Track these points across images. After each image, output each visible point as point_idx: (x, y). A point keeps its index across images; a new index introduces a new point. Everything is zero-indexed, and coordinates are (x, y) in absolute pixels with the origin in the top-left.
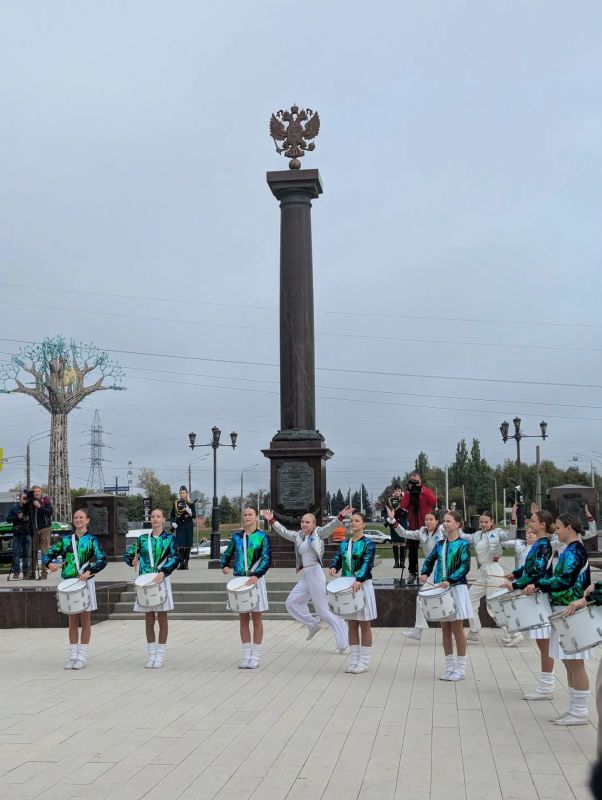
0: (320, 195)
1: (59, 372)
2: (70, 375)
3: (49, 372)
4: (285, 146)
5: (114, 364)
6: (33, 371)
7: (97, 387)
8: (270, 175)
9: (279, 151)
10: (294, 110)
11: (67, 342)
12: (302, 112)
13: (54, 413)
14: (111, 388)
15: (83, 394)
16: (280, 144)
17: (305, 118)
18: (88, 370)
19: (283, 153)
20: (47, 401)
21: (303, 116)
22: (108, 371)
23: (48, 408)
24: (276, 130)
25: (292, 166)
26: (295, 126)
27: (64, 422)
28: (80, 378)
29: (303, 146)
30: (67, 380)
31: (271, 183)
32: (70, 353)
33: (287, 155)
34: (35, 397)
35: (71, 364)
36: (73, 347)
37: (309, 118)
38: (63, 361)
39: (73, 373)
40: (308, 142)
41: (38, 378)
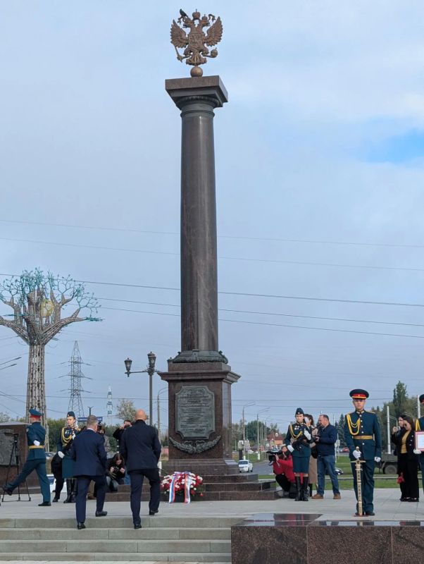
0: (224, 104)
1: (37, 304)
2: (47, 308)
3: (27, 304)
4: (186, 53)
5: (90, 295)
6: (11, 304)
7: (74, 319)
8: (168, 82)
9: (180, 58)
10: (196, 16)
11: (45, 274)
12: (204, 18)
13: (32, 344)
14: (87, 319)
15: (60, 325)
16: (182, 51)
17: (207, 24)
18: (65, 302)
19: (184, 60)
20: (25, 332)
21: (204, 22)
22: (83, 303)
23: (26, 340)
24: (177, 37)
25: (193, 74)
26: (197, 33)
27: (41, 354)
28: (57, 309)
29: (205, 52)
30: (45, 311)
31: (169, 91)
32: (48, 286)
33: (189, 63)
34: (14, 328)
35: (49, 297)
36: (51, 280)
37: (212, 23)
38: (41, 294)
39: (50, 305)
40: (210, 49)
41: (17, 309)
